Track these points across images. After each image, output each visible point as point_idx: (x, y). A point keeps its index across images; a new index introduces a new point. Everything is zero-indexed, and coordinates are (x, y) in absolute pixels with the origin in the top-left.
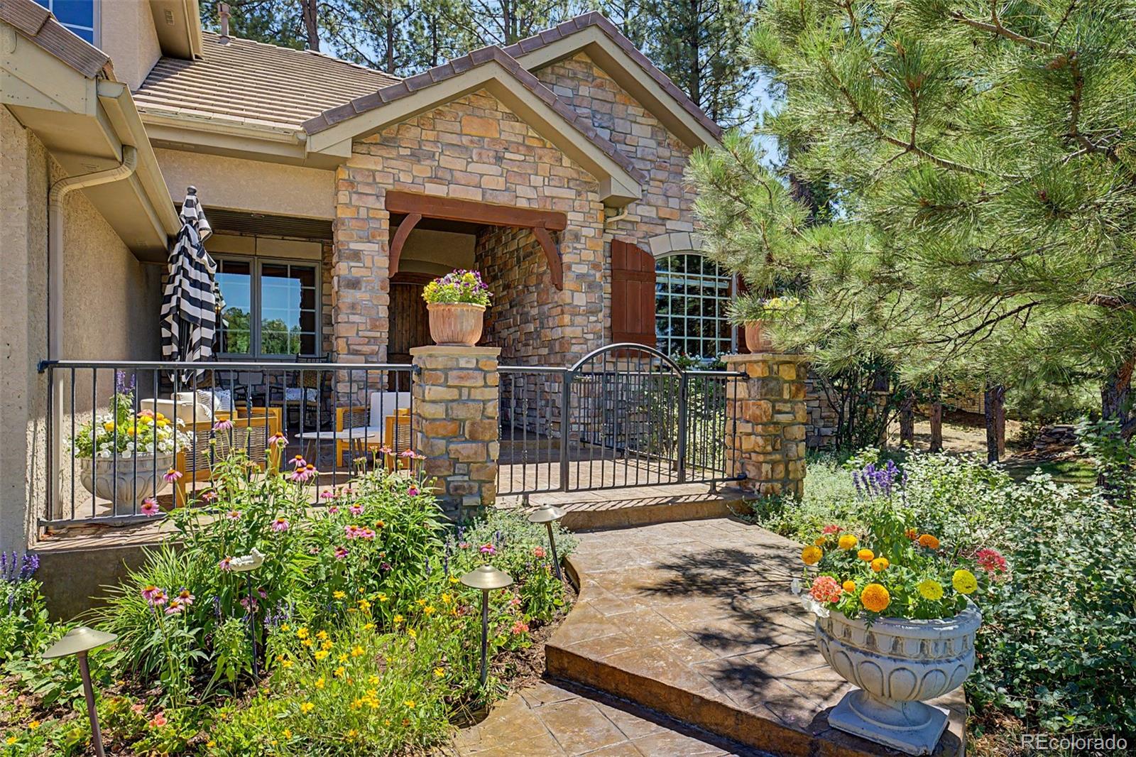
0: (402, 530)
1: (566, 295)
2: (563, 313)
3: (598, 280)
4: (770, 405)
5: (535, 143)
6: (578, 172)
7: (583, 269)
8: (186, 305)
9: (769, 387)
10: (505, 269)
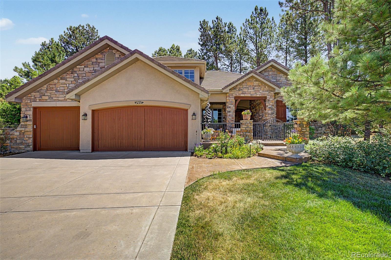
0: (240, 142)
1: (267, 111)
2: (266, 114)
3: (273, 108)
4: (301, 128)
5: (261, 85)
6: (269, 89)
7: (270, 106)
8: (207, 116)
9: (301, 125)
10: (255, 107)
